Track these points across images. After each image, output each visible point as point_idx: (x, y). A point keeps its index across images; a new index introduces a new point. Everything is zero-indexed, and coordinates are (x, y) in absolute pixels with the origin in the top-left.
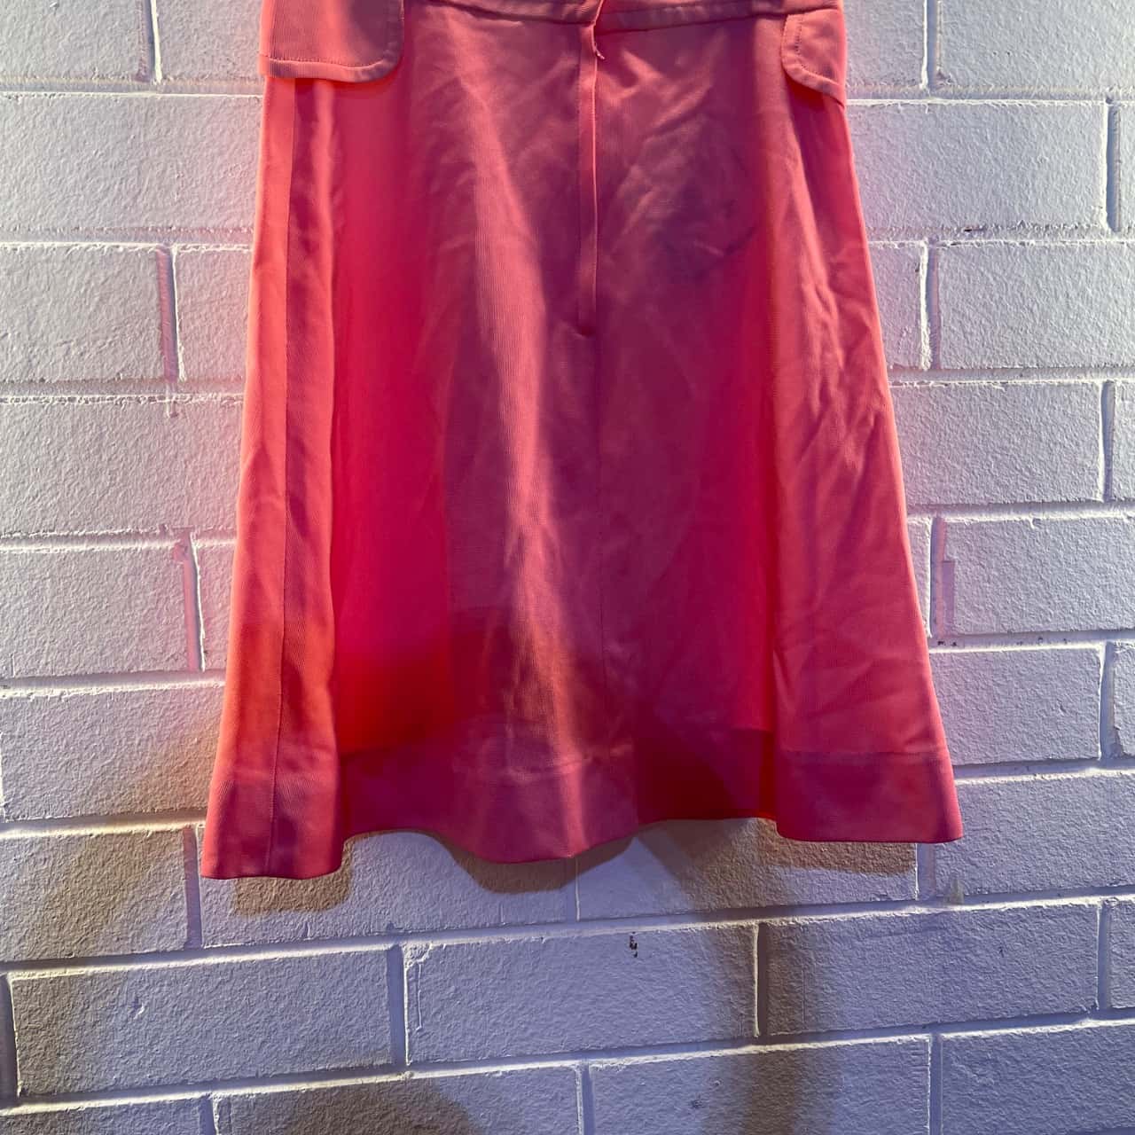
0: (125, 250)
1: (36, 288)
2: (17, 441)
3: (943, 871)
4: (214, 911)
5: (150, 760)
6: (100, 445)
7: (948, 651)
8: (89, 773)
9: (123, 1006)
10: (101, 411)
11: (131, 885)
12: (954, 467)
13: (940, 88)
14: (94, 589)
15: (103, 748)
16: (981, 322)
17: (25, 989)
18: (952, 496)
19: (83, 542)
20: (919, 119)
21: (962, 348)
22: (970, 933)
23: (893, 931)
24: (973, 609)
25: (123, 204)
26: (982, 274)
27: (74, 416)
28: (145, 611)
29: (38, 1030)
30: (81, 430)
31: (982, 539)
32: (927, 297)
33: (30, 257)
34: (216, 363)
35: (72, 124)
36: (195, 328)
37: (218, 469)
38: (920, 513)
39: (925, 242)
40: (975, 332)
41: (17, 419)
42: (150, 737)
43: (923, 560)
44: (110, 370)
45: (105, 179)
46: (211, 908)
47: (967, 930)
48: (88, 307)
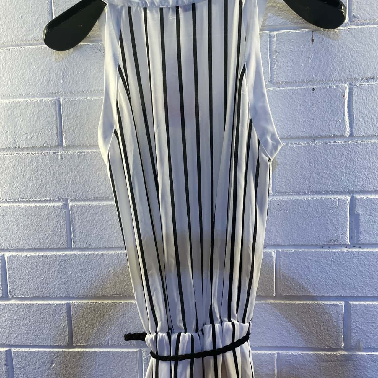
0: (45, 101)
1: (16, 115)
2: (11, 168)
3: (354, 338)
4: (77, 332)
5: (55, 279)
6: (38, 169)
7: (357, 250)
8: (36, 282)
9: (48, 363)
10: (38, 158)
11: (50, 322)
12: (360, 176)
13: (354, 21)
14: (37, 219)
15: (40, 274)
16: (372, 116)
17: (17, 354)
18: (359, 187)
19: (33, 203)
20: (344, 35)
21: (363, 127)
22: (365, 363)
23: (332, 360)
24: (368, 233)
25: (44, 84)
26: (372, 97)
27: (29, 159)
28: (53, 227)
29: (20, 368)
30: (32, 164)
31: (372, 205)
32: (348, 106)
33: (14, 105)
34: (75, 140)
35: (27, 57)
36: (68, 128)
37: (77, 178)
38: (345, 194)
39: (348, 85)
40: (369, 121)
41: (11, 160)
42: (55, 270)
43: (346, 213)
44: (41, 143)
45: (39, 76)
46: (76, 331)
47: (364, 362)
48: (33, 121)
